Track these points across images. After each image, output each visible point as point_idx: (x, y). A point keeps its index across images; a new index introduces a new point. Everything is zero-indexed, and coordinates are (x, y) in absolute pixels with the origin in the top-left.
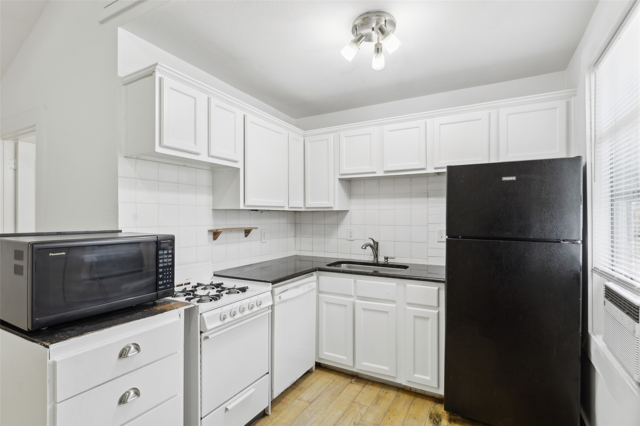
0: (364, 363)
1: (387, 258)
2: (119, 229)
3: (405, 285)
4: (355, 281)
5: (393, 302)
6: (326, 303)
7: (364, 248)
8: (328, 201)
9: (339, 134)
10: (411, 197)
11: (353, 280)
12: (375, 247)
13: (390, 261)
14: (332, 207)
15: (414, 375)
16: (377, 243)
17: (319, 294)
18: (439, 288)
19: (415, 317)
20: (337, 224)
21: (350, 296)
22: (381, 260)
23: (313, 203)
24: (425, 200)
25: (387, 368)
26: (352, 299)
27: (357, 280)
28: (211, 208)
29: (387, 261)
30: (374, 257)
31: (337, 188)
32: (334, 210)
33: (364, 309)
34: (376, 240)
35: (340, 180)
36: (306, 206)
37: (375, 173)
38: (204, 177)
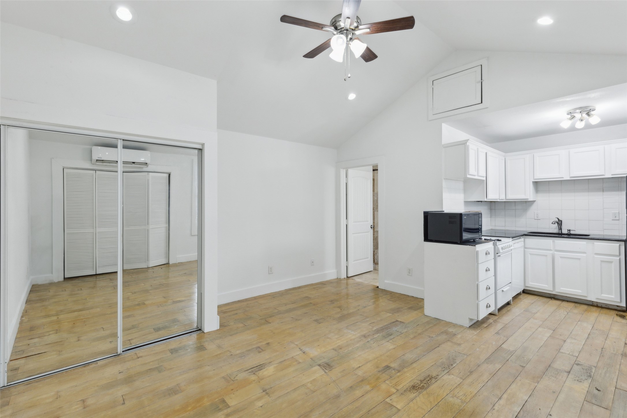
0: (562, 288)
1: (570, 230)
2: (443, 210)
3: (594, 243)
4: (553, 242)
5: (585, 253)
6: (531, 254)
7: (554, 223)
8: (525, 195)
9: (533, 155)
10: (588, 191)
11: (552, 241)
12: (559, 223)
13: (572, 232)
14: (528, 199)
15: (601, 294)
16: (561, 221)
17: (525, 249)
18: (620, 245)
19: (602, 261)
20: (525, 210)
21: (551, 250)
22: (565, 231)
23: (512, 196)
24: (601, 193)
25: (580, 291)
26: (551, 252)
27: (555, 241)
28: (463, 200)
29: (570, 232)
30: (559, 230)
31: (530, 187)
32: (529, 200)
33: (561, 257)
34: (560, 219)
35: (533, 182)
36: (507, 198)
37: (563, 178)
38: (461, 185)
